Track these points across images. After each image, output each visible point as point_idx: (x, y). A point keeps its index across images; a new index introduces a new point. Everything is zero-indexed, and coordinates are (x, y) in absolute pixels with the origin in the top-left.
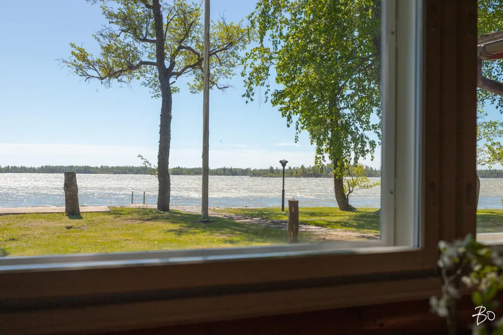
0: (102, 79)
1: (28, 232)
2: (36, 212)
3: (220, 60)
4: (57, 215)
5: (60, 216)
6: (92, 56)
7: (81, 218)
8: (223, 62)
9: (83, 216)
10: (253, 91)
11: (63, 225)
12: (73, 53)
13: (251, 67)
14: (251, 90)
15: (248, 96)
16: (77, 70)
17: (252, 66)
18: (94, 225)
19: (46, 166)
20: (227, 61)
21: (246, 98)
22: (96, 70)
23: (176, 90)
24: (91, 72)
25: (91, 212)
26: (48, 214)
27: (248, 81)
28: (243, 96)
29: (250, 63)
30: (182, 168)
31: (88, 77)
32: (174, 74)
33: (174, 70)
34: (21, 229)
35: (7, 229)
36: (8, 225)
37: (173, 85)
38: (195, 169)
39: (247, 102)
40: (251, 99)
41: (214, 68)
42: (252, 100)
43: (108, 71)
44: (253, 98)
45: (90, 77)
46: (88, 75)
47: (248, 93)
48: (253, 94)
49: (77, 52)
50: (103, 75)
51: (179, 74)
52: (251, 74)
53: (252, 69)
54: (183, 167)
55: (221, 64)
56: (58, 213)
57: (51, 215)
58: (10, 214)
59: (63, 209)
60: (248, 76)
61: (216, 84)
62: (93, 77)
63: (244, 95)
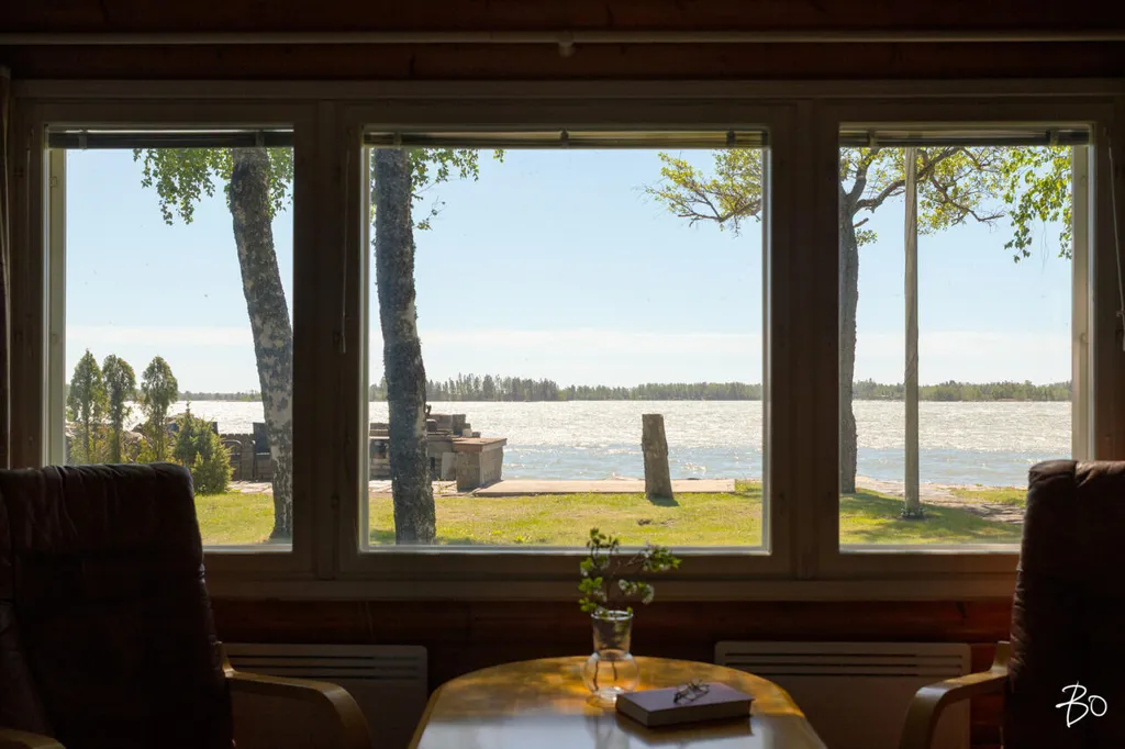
0: (721, 219)
1: (569, 529)
2: (595, 490)
3: (975, 161)
4: (630, 497)
5: (635, 499)
6: (700, 174)
7: (676, 504)
8: (985, 162)
9: (676, 498)
10: (1029, 235)
11: (634, 516)
12: (665, 172)
13: (1027, 181)
14: (1026, 231)
15: (1020, 244)
16: (673, 206)
17: (1030, 177)
18: (692, 518)
19: (649, 385)
20: (995, 160)
21: (1015, 251)
22: (709, 203)
23: (869, 237)
24: (701, 208)
25: (694, 493)
26: (614, 496)
27: (1018, 212)
28: (1006, 247)
29: (1026, 173)
30: (961, 385)
31: (694, 217)
32: (865, 203)
33: (864, 196)
34: (560, 522)
35: (535, 522)
36: (542, 513)
37: (863, 228)
38: (993, 385)
39: (1017, 259)
40: (1024, 252)
41: (966, 175)
42: (1026, 254)
43: (733, 204)
44: (1028, 251)
45: (698, 217)
46: (695, 214)
47: (1019, 239)
48: (1029, 242)
49: (672, 168)
50: (721, 212)
51: (873, 204)
52: (1027, 199)
53: (1032, 184)
54: (964, 382)
55: (980, 168)
56: (632, 493)
57: (619, 496)
58: (547, 493)
59: (641, 486)
60: (1018, 202)
61: (973, 212)
62: (704, 216)
63: (1010, 245)
